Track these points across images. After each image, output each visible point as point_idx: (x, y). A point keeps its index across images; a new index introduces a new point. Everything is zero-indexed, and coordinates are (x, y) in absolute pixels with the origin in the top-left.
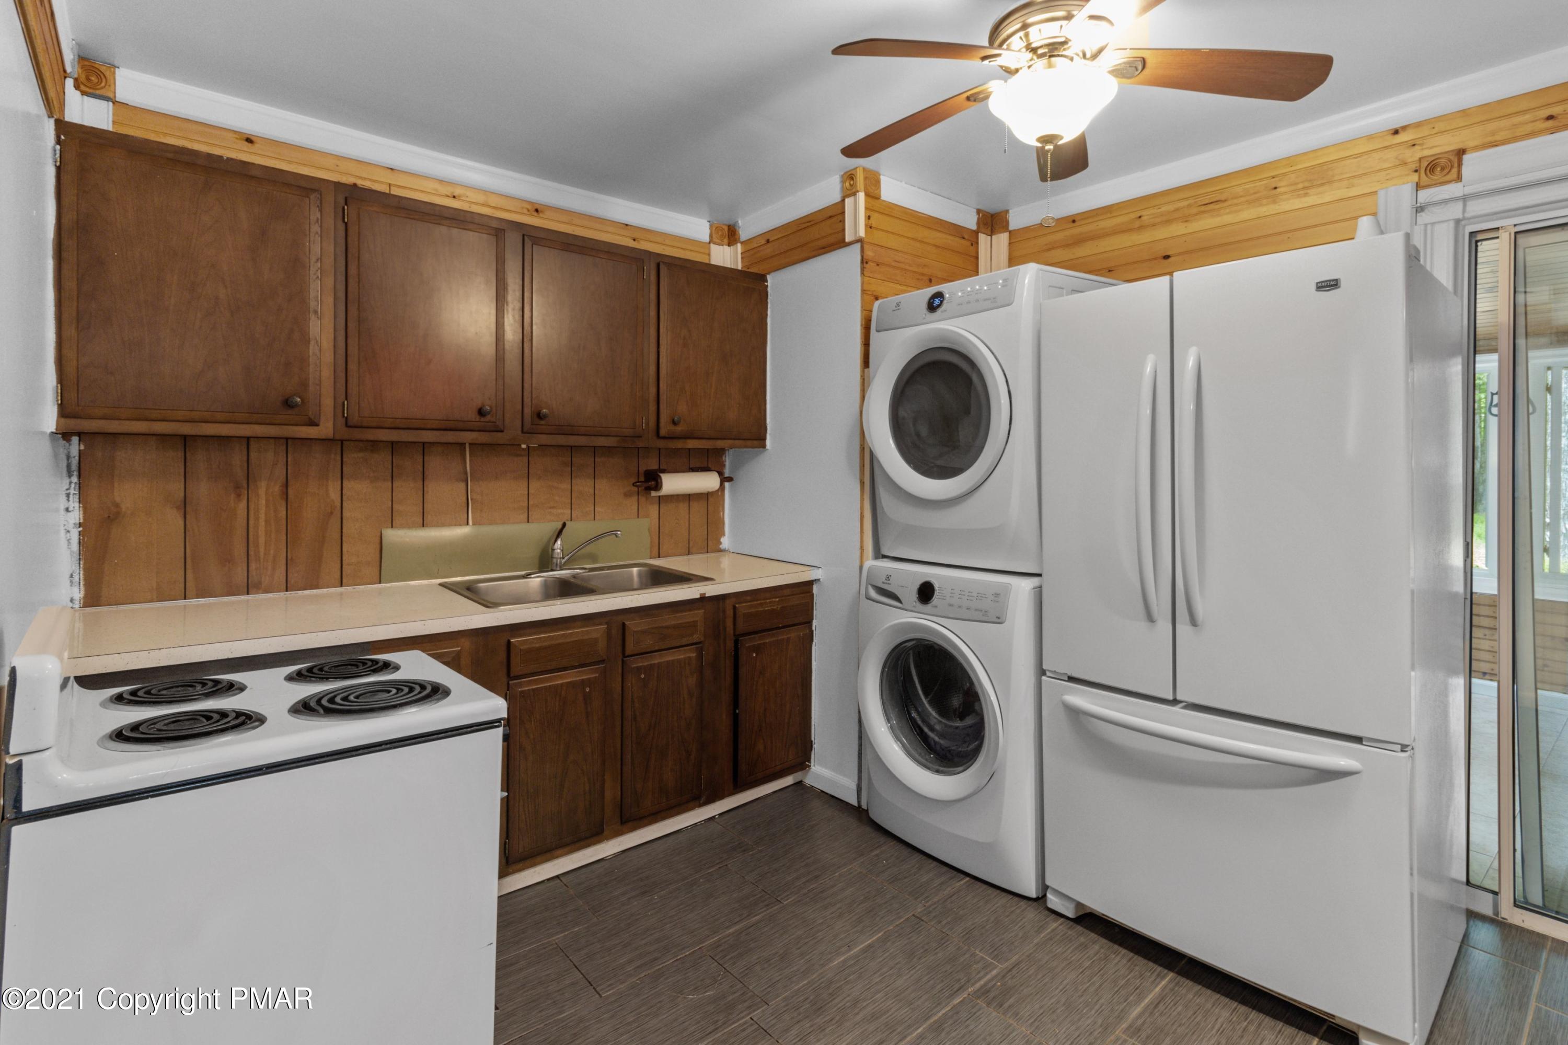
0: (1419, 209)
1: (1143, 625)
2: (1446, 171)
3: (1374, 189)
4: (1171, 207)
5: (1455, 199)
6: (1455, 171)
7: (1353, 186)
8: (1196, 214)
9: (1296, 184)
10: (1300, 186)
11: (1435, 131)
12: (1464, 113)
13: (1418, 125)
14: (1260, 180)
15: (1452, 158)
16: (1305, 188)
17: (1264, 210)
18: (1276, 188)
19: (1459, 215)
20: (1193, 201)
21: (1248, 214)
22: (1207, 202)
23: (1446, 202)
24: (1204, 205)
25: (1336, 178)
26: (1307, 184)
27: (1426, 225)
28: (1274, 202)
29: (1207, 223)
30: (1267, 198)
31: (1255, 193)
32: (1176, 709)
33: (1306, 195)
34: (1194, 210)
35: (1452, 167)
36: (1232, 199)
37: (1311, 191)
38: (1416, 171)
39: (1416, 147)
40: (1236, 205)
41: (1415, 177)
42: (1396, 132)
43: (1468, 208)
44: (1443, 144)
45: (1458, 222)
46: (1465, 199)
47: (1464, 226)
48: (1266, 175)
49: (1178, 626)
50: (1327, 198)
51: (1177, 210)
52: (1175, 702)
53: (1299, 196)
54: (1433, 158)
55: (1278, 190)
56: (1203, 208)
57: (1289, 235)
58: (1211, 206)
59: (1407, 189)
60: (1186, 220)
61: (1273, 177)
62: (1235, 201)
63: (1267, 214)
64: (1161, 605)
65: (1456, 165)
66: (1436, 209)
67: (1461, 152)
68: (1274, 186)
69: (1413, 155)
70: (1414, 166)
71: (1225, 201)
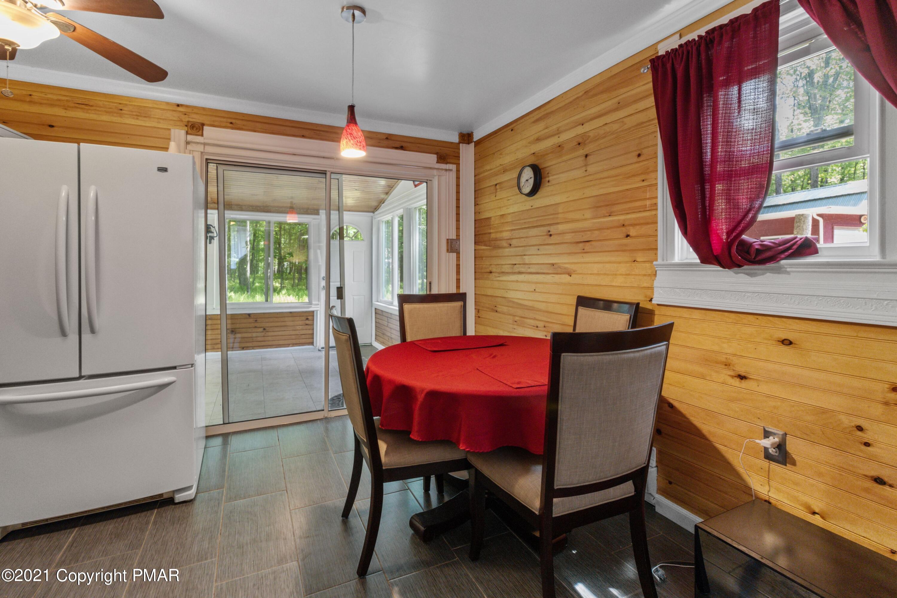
0: (188, 143)
1: (59, 339)
2: (198, 130)
3: (169, 128)
4: (55, 97)
5: (201, 143)
6: (201, 131)
7: (160, 123)
8: (73, 107)
9: (132, 112)
10: (134, 113)
11: (193, 112)
12: (204, 109)
13: (187, 106)
14: (113, 102)
15: (200, 126)
16: (137, 115)
17: (116, 119)
18: (121, 110)
19: (202, 151)
20: (71, 99)
21: (105, 118)
22: (80, 103)
23: (198, 143)
24: (78, 104)
25: (152, 116)
26: (138, 114)
27: (190, 150)
28: (121, 117)
29: (79, 114)
30: (117, 113)
31: (109, 108)
32: (81, 381)
33: (137, 119)
34: (72, 105)
35: (200, 129)
36: (96, 106)
37: (140, 118)
38: (186, 126)
39: (186, 116)
40: (98, 111)
41: (186, 128)
42: (178, 105)
43: (206, 149)
44: (197, 119)
45: (202, 153)
46: (205, 144)
47: (204, 155)
48: (116, 101)
49: (83, 336)
50: (147, 125)
51: (59, 100)
52: (80, 377)
53: (134, 118)
54: (193, 123)
55: (122, 111)
56: (77, 105)
57: (129, 136)
58: (83, 106)
59: (183, 132)
60: (66, 108)
61: (120, 104)
62: (98, 108)
63: (116, 121)
64: (71, 326)
65: (201, 129)
66: (194, 145)
67: (203, 125)
68: (121, 108)
69: (186, 119)
70: (186, 123)
71: (92, 106)
